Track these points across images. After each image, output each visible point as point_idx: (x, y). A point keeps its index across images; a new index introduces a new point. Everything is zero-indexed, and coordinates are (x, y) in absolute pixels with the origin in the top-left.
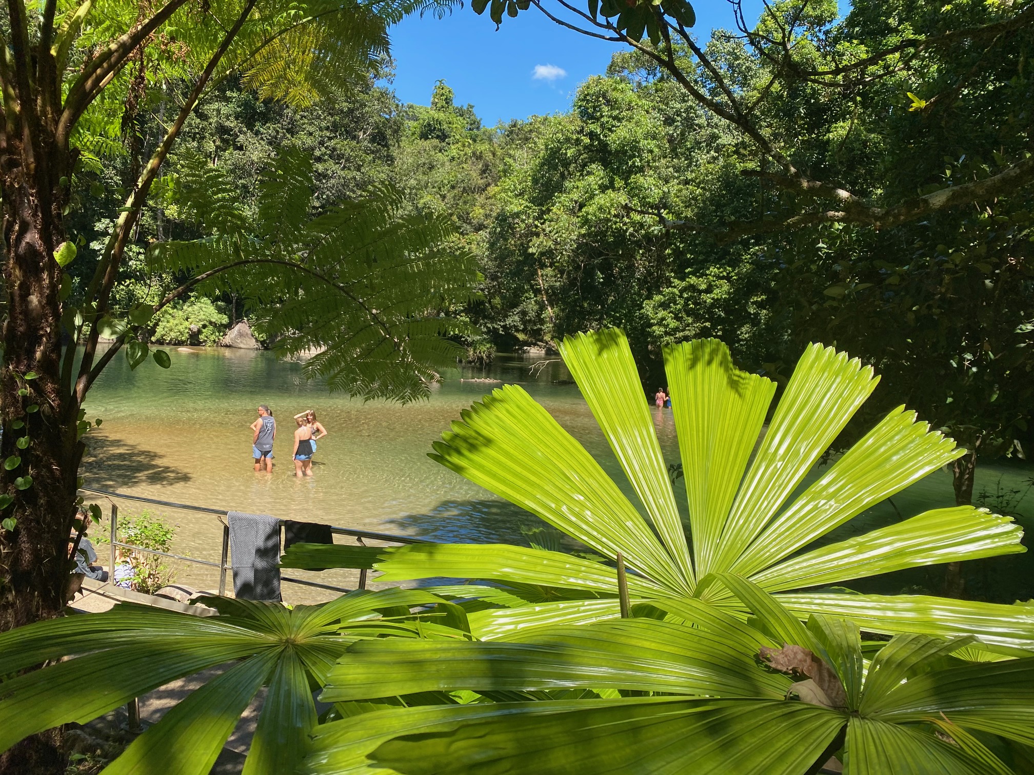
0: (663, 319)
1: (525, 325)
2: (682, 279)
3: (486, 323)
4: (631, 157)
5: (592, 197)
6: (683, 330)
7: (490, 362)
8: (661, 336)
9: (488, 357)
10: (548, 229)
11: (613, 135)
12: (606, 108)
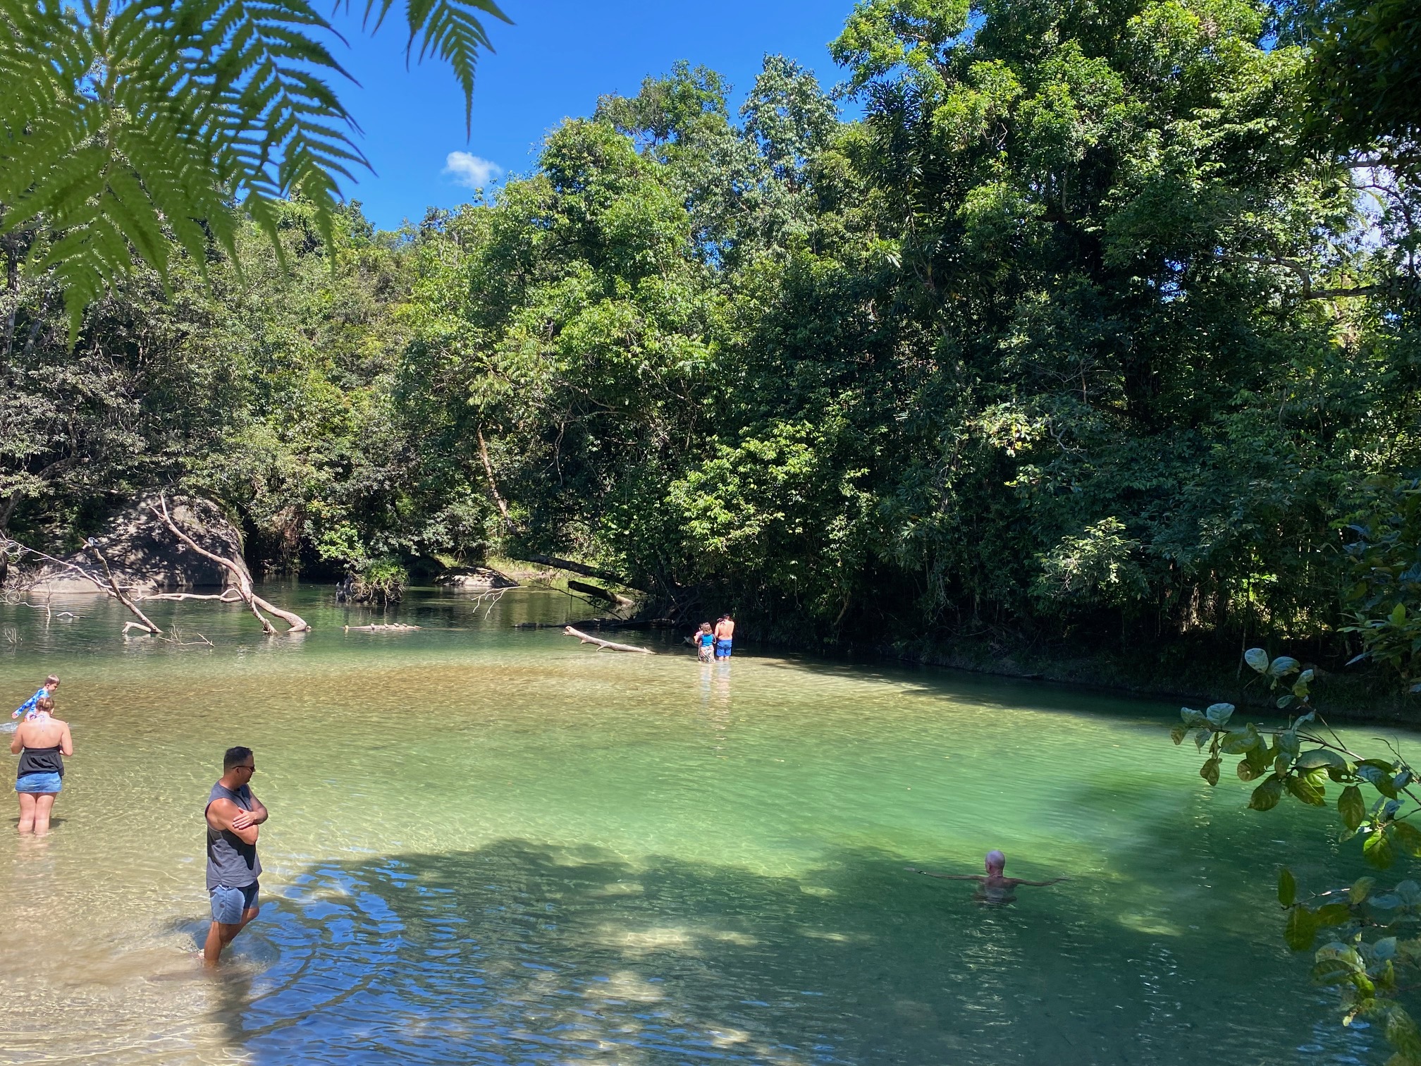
0: (707, 509)
1: (455, 540)
2: (736, 446)
3: (387, 538)
4: (640, 248)
5: (578, 310)
6: (741, 527)
7: (398, 599)
8: (704, 537)
9: (394, 589)
10: (502, 365)
11: (607, 212)
12: (594, 170)
